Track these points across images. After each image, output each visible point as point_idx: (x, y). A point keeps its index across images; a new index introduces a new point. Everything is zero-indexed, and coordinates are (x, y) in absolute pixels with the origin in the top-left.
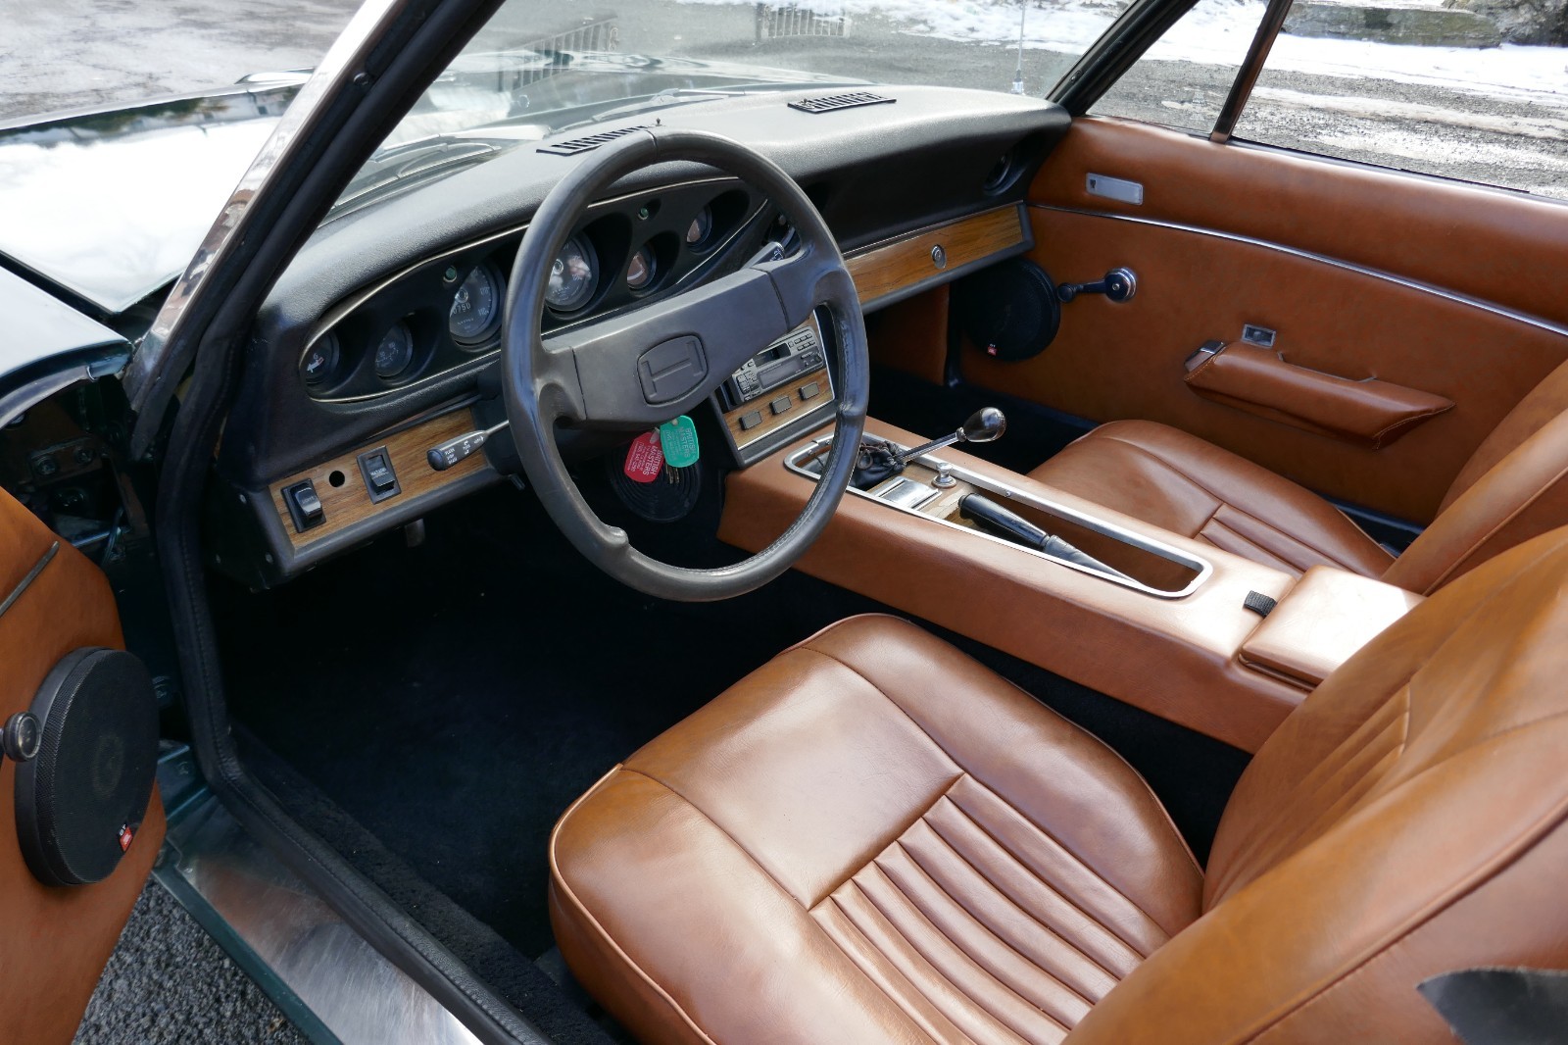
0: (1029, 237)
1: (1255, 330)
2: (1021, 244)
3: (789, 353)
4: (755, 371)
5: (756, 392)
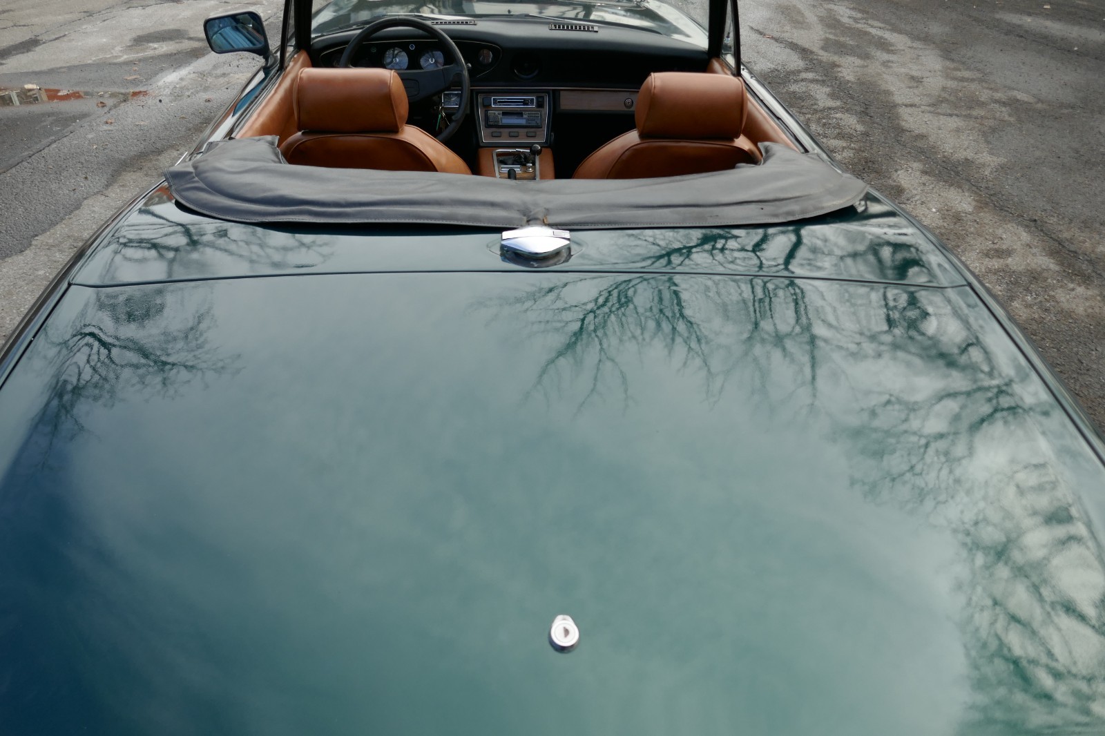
3: (522, 116)
4: (500, 116)
5: (496, 123)
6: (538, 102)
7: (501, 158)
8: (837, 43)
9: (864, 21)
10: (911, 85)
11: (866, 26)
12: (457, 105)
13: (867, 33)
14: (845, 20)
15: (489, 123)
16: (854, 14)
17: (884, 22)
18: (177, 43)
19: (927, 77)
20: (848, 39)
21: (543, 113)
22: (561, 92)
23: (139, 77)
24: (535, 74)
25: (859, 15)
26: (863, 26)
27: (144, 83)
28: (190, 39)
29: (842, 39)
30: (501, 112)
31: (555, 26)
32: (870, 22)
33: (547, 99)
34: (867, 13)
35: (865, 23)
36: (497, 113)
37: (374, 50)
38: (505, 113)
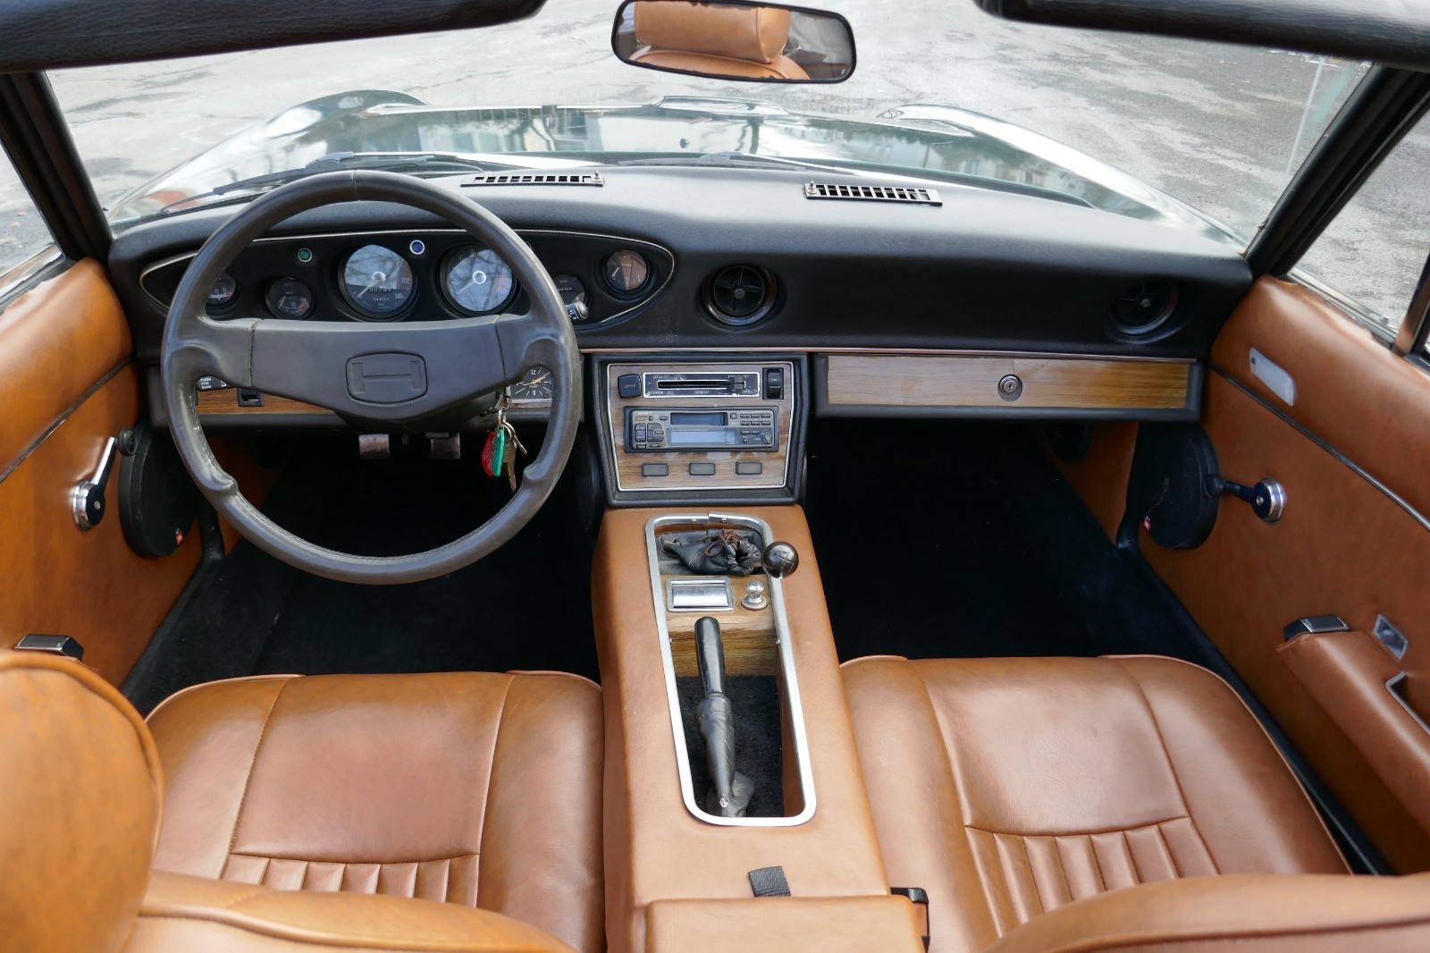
0: (1194, 406)
1: (1388, 628)
2: (1180, 410)
3: (725, 422)
4: (666, 425)
5: (655, 445)
6: (766, 384)
7: (669, 540)
8: (1184, 184)
9: (1207, 149)
10: (1341, 255)
11: (1213, 155)
12: (546, 396)
13: (1222, 168)
14: (1179, 148)
15: (635, 444)
16: (1188, 138)
17: (1239, 150)
18: (104, 180)
19: (1360, 241)
20: (1198, 177)
21: (781, 411)
22: (831, 358)
23: (13, 239)
24: (762, 314)
25: (1197, 141)
26: (1210, 156)
27: (17, 252)
28: (133, 173)
29: (1190, 177)
30: (668, 414)
31: (823, 192)
32: (1217, 149)
33: (789, 373)
34: (1207, 136)
35: (1211, 152)
36: (656, 415)
37: (306, 258)
38: (680, 417)
